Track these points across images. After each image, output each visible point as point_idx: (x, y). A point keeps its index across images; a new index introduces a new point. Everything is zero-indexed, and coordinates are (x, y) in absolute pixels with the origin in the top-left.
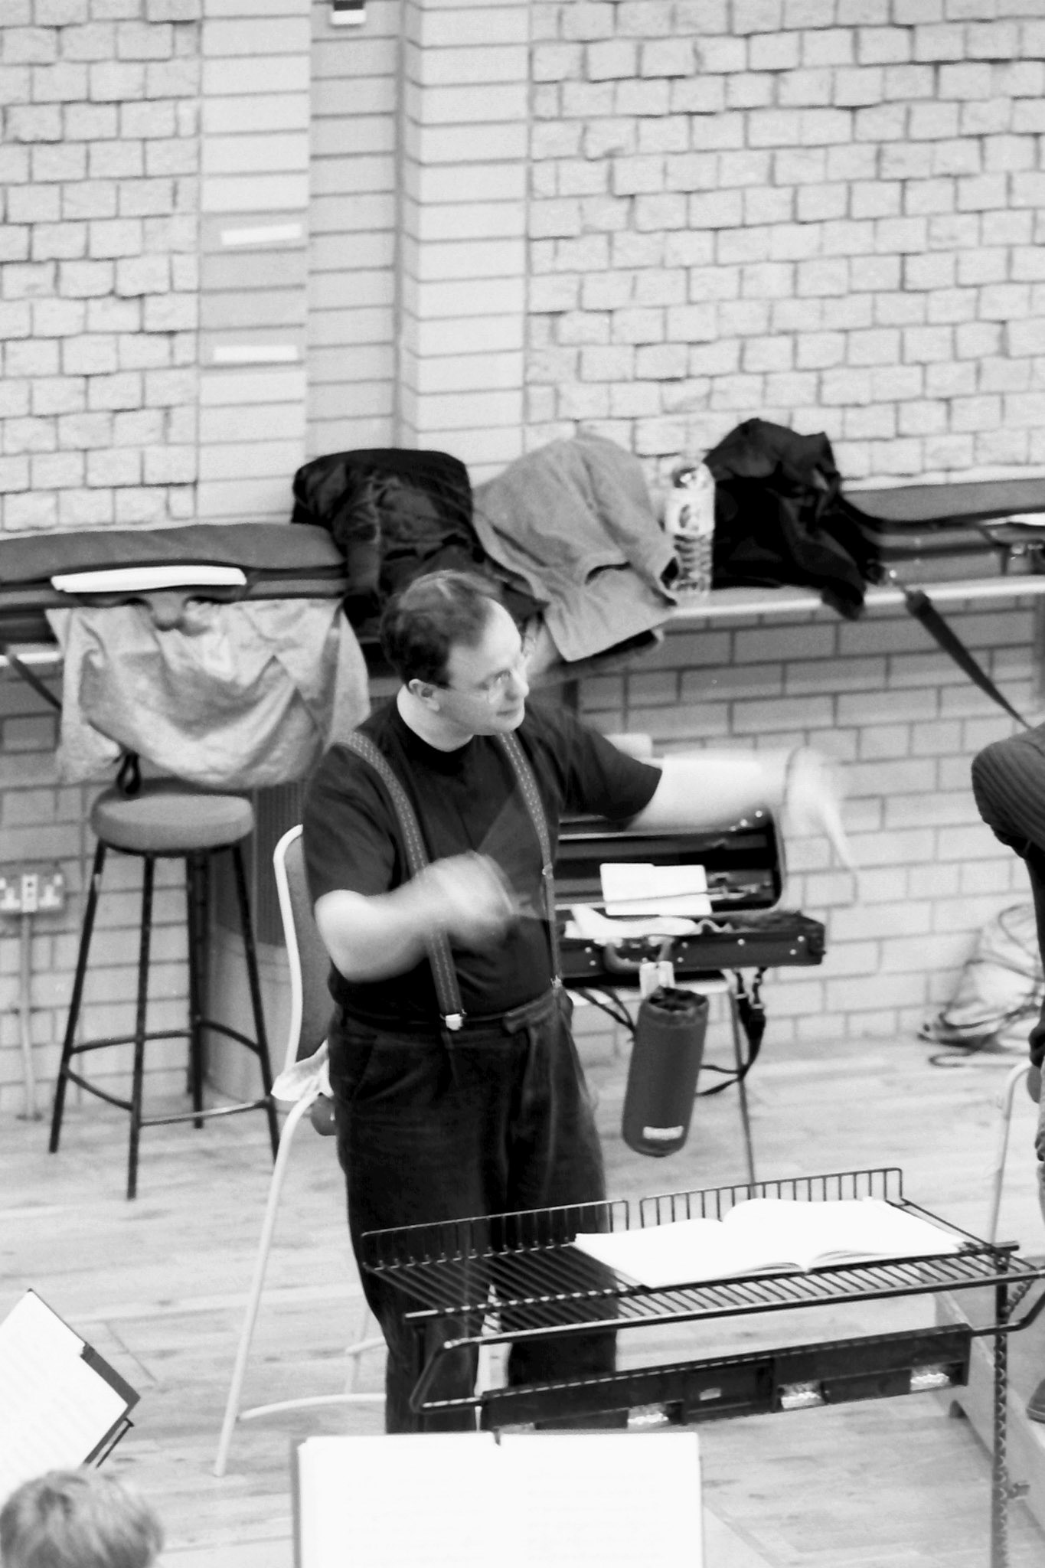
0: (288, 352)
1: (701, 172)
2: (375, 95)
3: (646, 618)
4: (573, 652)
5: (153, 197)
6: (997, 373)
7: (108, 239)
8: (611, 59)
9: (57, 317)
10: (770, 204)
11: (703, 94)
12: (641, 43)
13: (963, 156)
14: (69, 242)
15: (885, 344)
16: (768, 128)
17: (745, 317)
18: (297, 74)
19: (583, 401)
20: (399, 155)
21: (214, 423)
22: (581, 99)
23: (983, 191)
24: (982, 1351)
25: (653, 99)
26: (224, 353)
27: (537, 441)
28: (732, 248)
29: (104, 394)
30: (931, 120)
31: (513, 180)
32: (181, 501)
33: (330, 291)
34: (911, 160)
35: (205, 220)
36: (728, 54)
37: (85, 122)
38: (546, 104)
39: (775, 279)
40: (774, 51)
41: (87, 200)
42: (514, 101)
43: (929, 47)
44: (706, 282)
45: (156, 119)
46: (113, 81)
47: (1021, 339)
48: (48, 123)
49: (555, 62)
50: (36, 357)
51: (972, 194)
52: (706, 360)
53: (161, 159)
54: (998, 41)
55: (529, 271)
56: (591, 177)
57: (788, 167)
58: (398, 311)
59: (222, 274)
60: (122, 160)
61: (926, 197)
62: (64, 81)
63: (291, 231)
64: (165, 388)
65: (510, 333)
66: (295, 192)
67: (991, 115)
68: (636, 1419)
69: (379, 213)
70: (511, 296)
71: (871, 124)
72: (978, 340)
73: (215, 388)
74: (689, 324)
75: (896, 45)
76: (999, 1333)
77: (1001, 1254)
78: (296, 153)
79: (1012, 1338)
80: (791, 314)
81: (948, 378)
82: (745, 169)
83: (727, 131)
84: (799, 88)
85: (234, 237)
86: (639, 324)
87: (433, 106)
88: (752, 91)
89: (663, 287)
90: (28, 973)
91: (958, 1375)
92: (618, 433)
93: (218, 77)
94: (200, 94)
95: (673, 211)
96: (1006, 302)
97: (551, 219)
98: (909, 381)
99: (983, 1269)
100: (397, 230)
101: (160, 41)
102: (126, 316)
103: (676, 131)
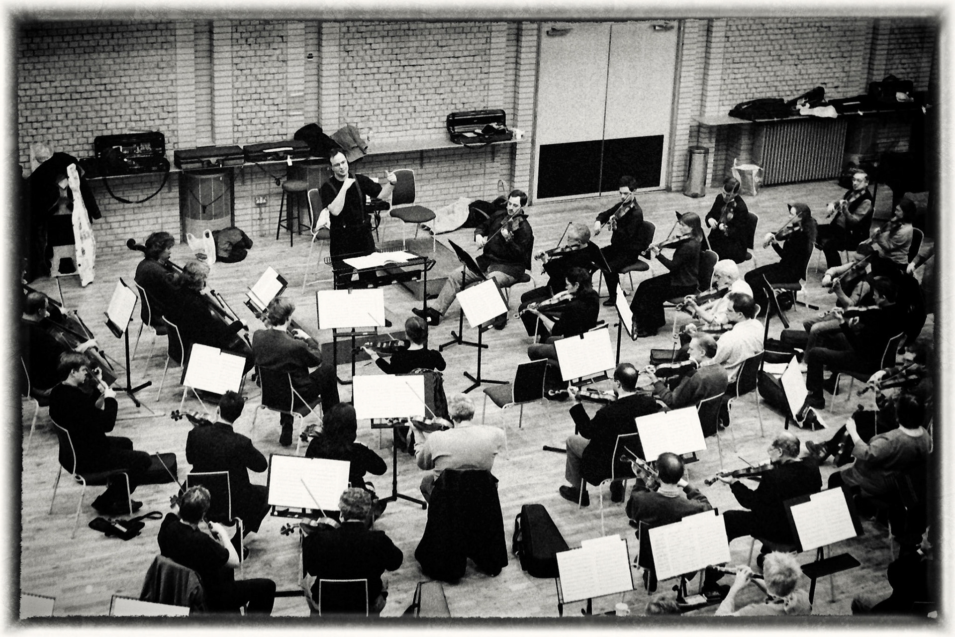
0: (300, 113)
1: (367, 83)
2: (315, 72)
3: (362, 155)
4: (351, 161)
5: (280, 89)
6: (414, 115)
7: (273, 95)
8: (353, 66)
9: (265, 108)
10: (378, 88)
11: (367, 71)
12: (357, 63)
13: (408, 81)
14: (265, 96)
15: (396, 111)
16: (377, 76)
17: (373, 106)
18: (302, 69)
19: (348, 120)
20: (319, 81)
21: (290, 125)
22: (348, 72)
23: (411, 86)
24: (423, 273)
25: (359, 72)
26: (291, 113)
27: (341, 127)
28: (372, 95)
29: (272, 120)
30: (403, 75)
31: (337, 85)
32: (284, 137)
33: (308, 103)
34: (399, 81)
35: (287, 92)
36: (371, 65)
37: (269, 77)
38: (342, 73)
39: (378, 100)
40: (378, 64)
41: (270, 89)
42: (337, 72)
43: (403, 63)
44: (368, 101)
45: (281, 76)
46: (273, 70)
47: (418, 109)
48: (263, 77)
49: (344, 66)
50: (262, 115)
51: (410, 87)
52: (368, 113)
53: (280, 82)
54: (414, 63)
55: (340, 100)
56: (349, 84)
57: (381, 83)
58: (319, 107)
59: (292, 101)
60: (273, 83)
61: (403, 87)
62: (266, 70)
63: (302, 94)
64: (281, 119)
65: (337, 109)
66: (301, 87)
67: (413, 74)
68: (369, 286)
69: (316, 91)
70: (337, 103)
71: (394, 76)
72: (411, 110)
73: (290, 119)
74: (365, 107)
75: (398, 63)
76: (425, 270)
77: (426, 258)
78: (302, 81)
79: (428, 273)
80: (381, 106)
81: (407, 116)
82: (374, 83)
83: (371, 77)
84: (382, 70)
85: (293, 95)
86: (357, 108)
87: (324, 73)
88: (375, 70)
89: (360, 102)
90: (261, 213)
91: (419, 278)
92: (354, 125)
93: (290, 70)
94: (287, 72)
95: (363, 90)
96: (415, 104)
97: (343, 91)
98: (400, 116)
99: (423, 261)
100: (319, 93)
101: (280, 64)
102: (276, 108)
103: (363, 77)
